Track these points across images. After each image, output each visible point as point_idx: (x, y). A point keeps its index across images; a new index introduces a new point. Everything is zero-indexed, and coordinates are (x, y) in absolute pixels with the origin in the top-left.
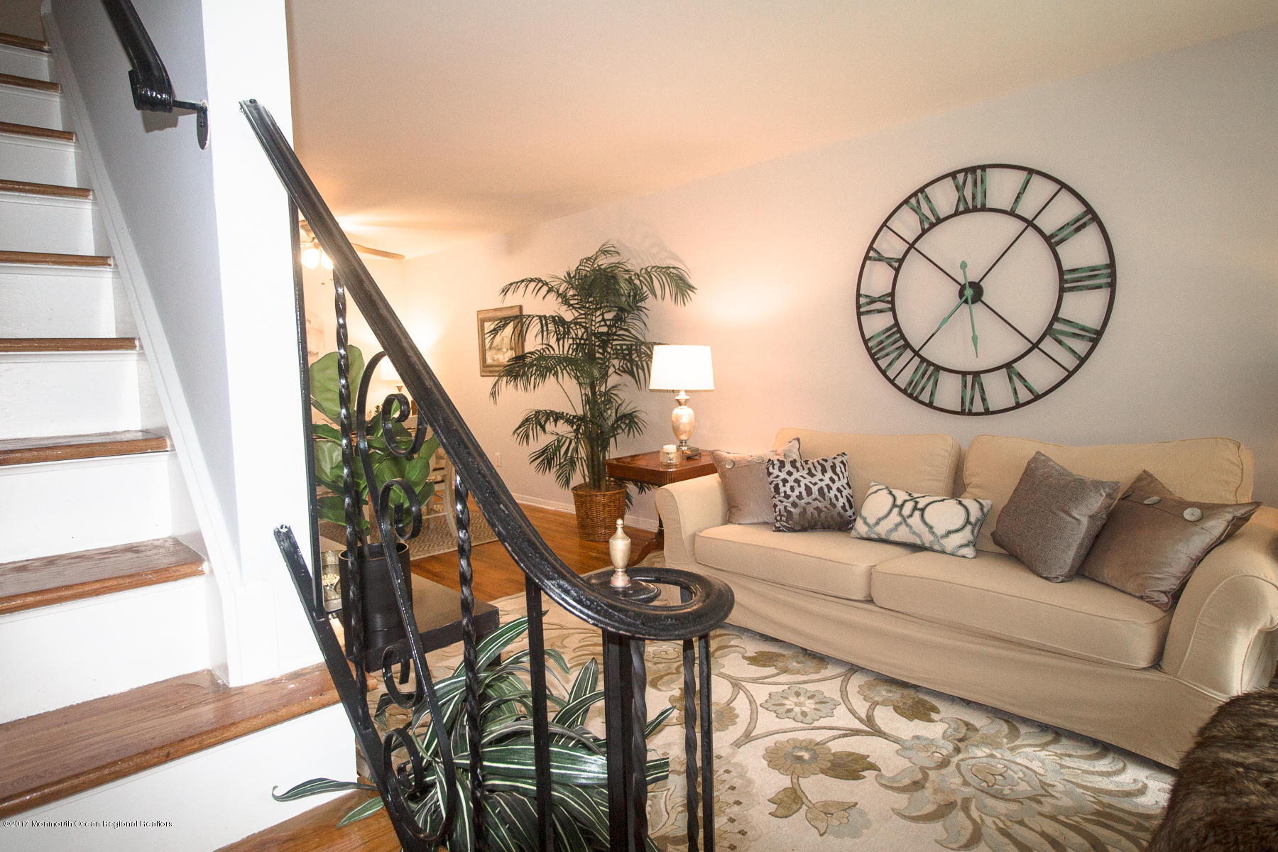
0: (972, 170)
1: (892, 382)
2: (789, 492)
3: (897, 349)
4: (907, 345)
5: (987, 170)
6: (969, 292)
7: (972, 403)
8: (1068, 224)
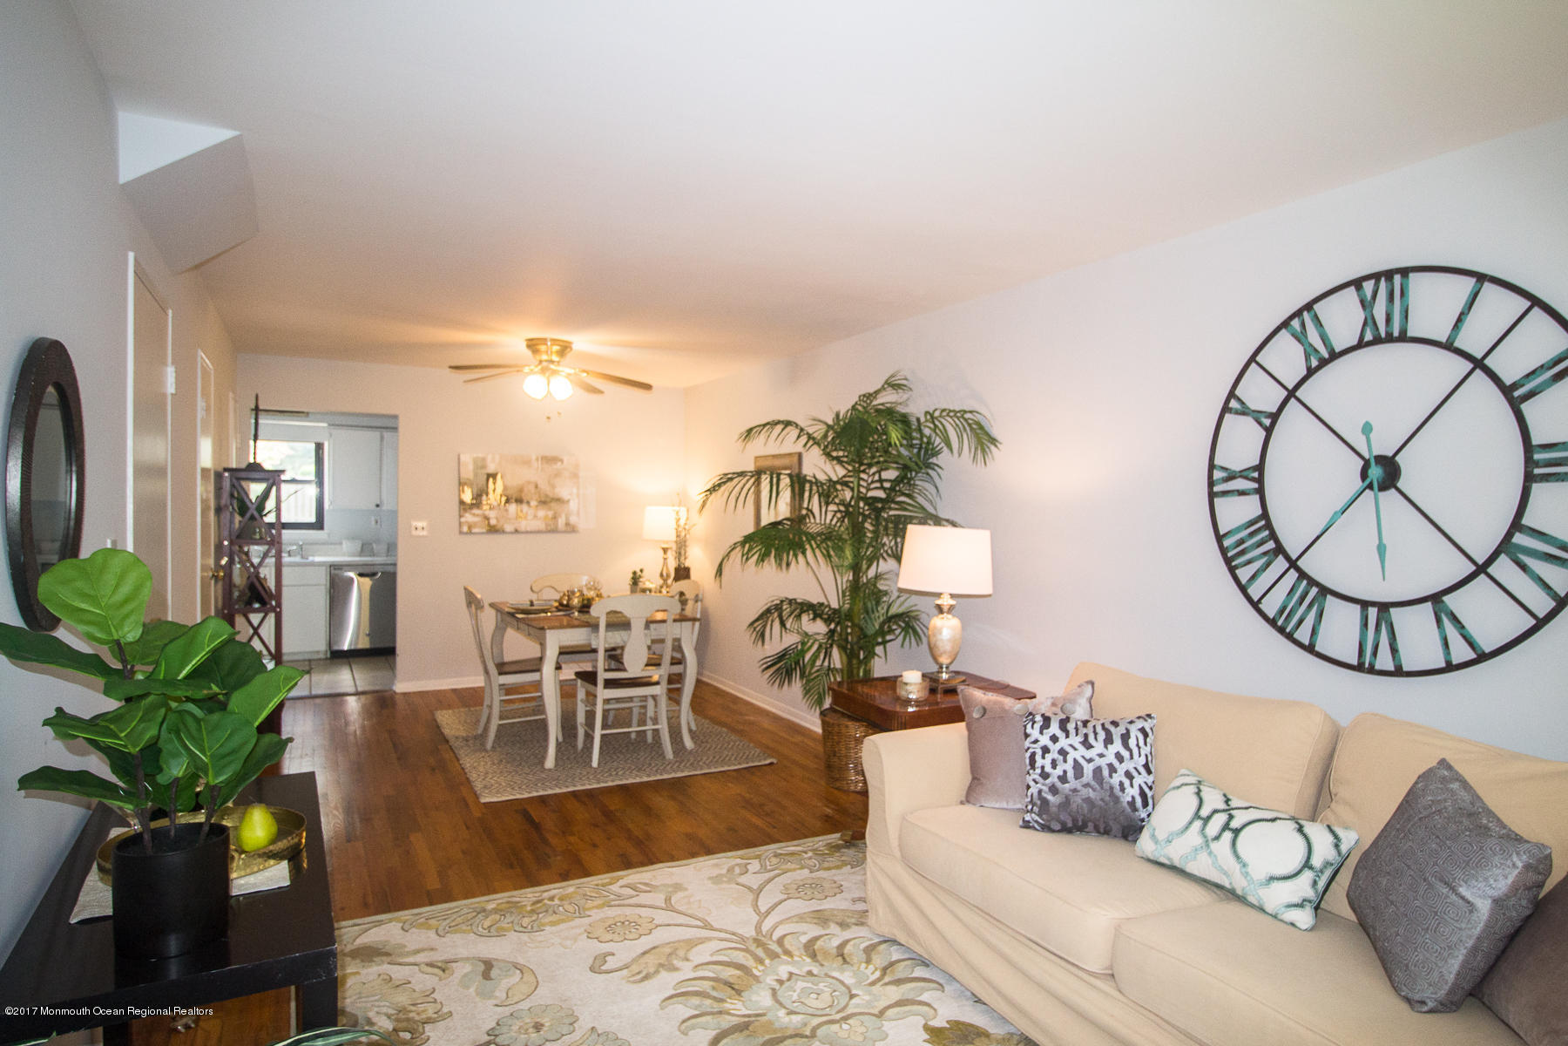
0: (1389, 275)
1: (1255, 605)
2: (1048, 769)
3: (1265, 554)
4: (1279, 550)
5: (1411, 275)
6: (1376, 472)
7: (1375, 653)
8: (1542, 366)
